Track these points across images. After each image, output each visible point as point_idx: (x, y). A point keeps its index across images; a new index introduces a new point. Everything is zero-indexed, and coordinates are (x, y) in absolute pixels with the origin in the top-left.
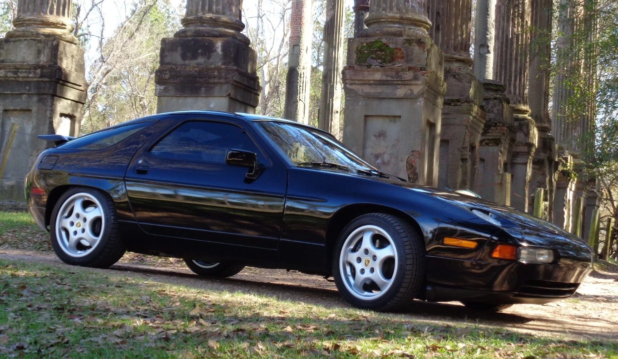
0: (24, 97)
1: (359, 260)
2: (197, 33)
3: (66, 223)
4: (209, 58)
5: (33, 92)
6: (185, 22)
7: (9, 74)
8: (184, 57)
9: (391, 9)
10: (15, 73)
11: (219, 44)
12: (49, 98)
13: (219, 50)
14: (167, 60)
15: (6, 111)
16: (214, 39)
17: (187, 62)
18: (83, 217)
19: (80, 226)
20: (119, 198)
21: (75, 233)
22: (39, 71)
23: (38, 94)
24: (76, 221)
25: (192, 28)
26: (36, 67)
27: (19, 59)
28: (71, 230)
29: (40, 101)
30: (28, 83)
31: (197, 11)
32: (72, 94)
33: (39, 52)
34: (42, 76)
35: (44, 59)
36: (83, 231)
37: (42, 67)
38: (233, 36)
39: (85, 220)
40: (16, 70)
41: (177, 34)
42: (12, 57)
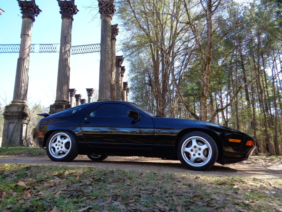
0: (14, 119)
1: (192, 150)
2: (59, 103)
3: (54, 145)
4: (62, 109)
5: (17, 118)
6: (56, 101)
7: (10, 114)
8: (56, 109)
9: (104, 98)
10: (12, 114)
11: (64, 106)
12: (21, 120)
13: (64, 107)
14: (52, 110)
15: (9, 123)
16: (63, 105)
17: (57, 110)
18: (61, 142)
19: (60, 146)
20: (78, 134)
21: (58, 149)
22: (18, 113)
23: (18, 118)
24: (58, 144)
25: (57, 102)
26: (18, 112)
27: (13, 110)
28: (56, 148)
29: (19, 120)
30: (15, 116)
31: (59, 99)
32: (28, 119)
33: (19, 109)
34: (19, 114)
35: (20, 110)
36: (62, 147)
37: (19, 112)
38: (67, 104)
39: (62, 143)
40: (12, 113)
41: (54, 104)
42: (11, 110)
